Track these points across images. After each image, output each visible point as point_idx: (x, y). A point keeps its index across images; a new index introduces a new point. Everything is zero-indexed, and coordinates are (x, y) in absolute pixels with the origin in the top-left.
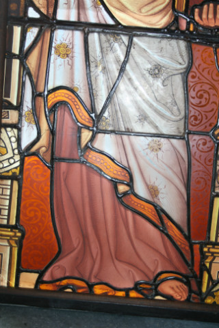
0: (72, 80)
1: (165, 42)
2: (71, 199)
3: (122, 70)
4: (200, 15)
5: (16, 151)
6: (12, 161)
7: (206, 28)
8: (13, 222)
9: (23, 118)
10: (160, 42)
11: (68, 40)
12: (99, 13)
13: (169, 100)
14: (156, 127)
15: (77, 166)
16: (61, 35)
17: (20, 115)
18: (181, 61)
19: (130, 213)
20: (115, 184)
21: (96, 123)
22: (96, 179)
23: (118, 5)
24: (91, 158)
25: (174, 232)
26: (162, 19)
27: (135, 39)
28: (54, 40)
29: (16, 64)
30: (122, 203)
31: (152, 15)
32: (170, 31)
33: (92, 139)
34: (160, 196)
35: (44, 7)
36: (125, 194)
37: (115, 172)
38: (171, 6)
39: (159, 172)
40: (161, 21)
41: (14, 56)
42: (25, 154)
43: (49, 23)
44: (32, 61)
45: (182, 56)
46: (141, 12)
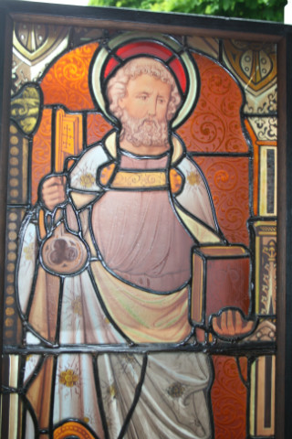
0: (81, 410)
4: (219, 324)
11: (74, 366)
12: (108, 333)
13: (192, 421)
16: (66, 362)
23: (128, 322)
26: (178, 332)
27: (150, 357)
28: (58, 367)
31: (166, 328)
35: (44, 331)
38: (187, 317)
41: (12, 391)
44: (33, 394)
46: (154, 327)
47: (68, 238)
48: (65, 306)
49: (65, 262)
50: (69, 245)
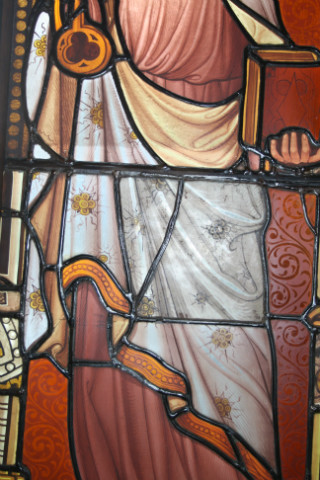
0: (98, 246)
1: (229, 188)
2: (100, 422)
3: (170, 229)
4: (279, 149)
5: (17, 352)
6: (10, 367)
7: (288, 166)
8: (12, 460)
9: (27, 303)
10: (223, 188)
11: (90, 189)
12: (135, 151)
13: (240, 271)
14: (223, 311)
15: (107, 372)
16: (80, 183)
17: (23, 299)
18: (254, 213)
19: (188, 442)
20: (164, 397)
21: (134, 308)
22: (137, 390)
23: (161, 139)
24: (128, 359)
25: (256, 468)
26: (224, 155)
27: (187, 185)
28: (71, 189)
29: (16, 224)
30: (176, 426)
31: (210, 150)
32: (237, 172)
33: (129, 331)
34: (233, 413)
35: (56, 144)
36: (180, 412)
37: (164, 379)
38: (236, 137)
39: (230, 378)
40: (224, 159)
41: (14, 214)
42: (30, 355)
43: (63, 165)
44: (40, 220)
45: (255, 206)
46: (194, 147)
47: (89, 32)
48: (83, 115)
49: (84, 61)
50: (90, 40)
